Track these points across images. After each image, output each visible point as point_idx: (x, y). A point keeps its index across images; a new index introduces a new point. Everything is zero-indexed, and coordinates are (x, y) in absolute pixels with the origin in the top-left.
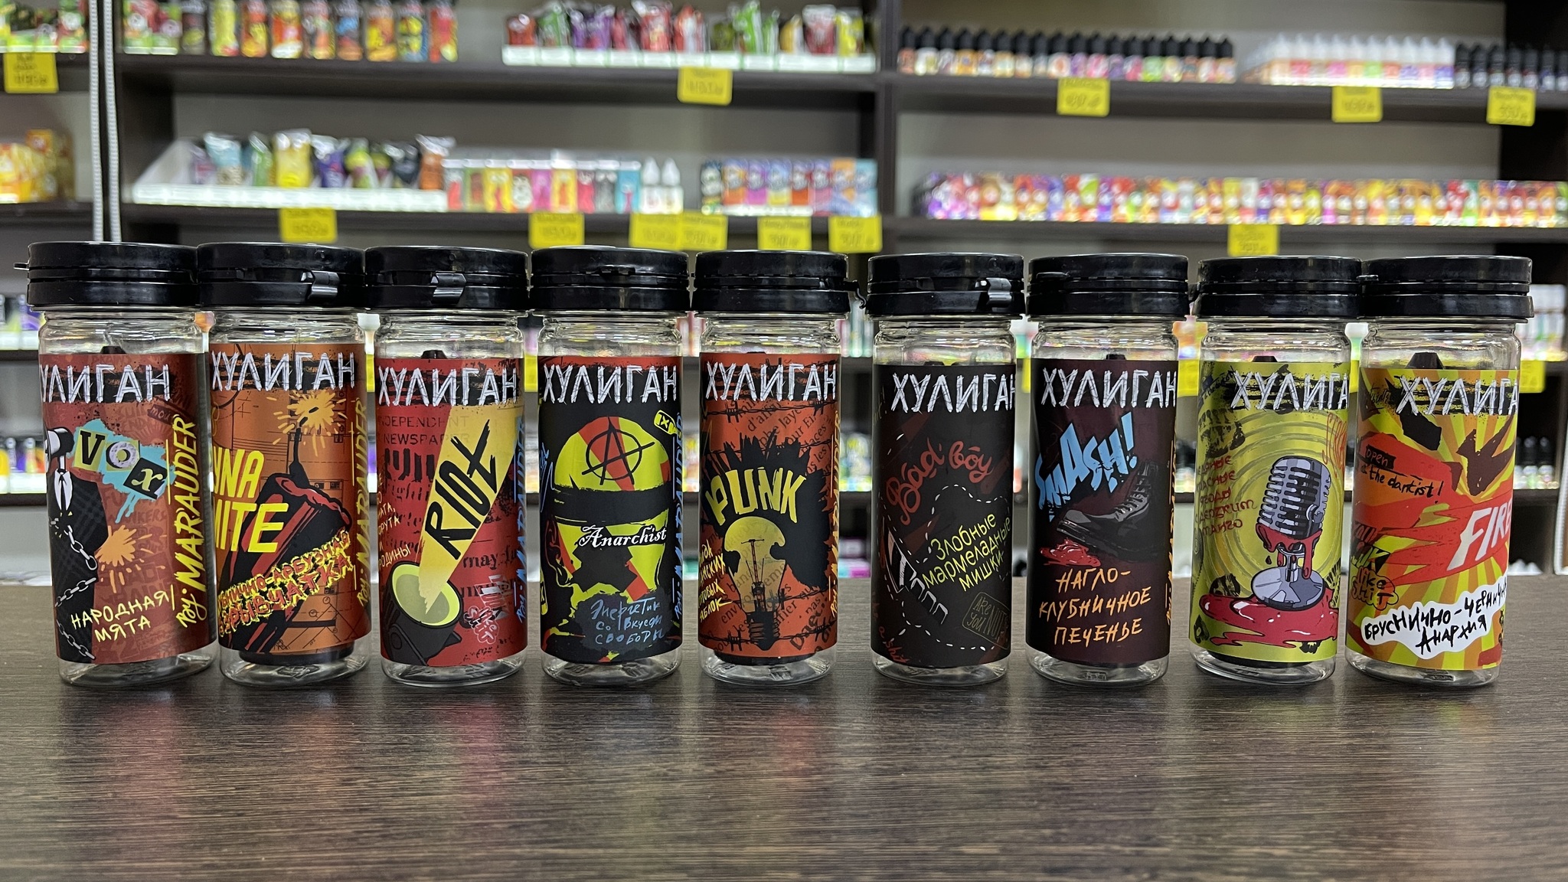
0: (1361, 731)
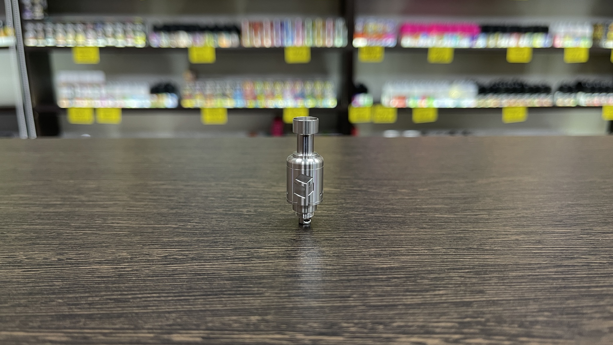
0: (526, 230)
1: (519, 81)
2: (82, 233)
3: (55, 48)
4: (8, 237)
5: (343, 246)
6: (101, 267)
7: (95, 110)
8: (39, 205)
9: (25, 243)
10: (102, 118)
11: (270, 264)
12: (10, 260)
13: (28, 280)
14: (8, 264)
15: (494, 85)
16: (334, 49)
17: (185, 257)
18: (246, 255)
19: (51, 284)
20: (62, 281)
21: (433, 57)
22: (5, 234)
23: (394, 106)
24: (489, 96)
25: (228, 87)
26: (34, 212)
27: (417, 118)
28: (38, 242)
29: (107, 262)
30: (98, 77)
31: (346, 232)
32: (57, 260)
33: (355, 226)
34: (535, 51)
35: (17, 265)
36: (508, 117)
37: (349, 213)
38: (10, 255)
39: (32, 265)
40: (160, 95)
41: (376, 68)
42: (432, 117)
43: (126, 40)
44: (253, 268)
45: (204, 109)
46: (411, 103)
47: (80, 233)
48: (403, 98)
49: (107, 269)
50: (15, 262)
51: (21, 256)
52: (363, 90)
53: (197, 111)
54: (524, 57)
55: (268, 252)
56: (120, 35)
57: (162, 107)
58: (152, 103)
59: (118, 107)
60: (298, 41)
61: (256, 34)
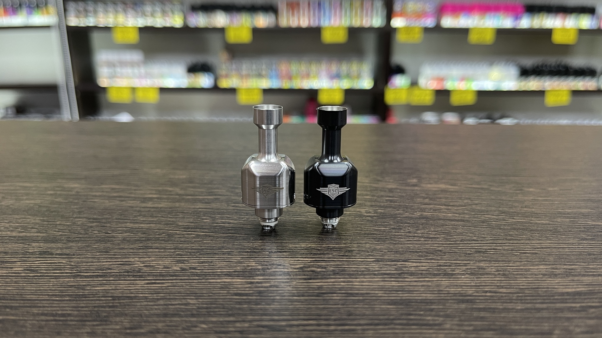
1: (563, 63)
2: (194, 234)
3: (96, 28)
4: (114, 237)
5: (503, 261)
6: (234, 280)
7: (134, 90)
8: (135, 199)
9: (136, 246)
10: (141, 97)
11: (430, 284)
12: (127, 267)
13: (157, 296)
14: (127, 274)
15: (537, 67)
16: (371, 29)
17: (324, 270)
18: (393, 269)
19: (184, 302)
20: (196, 299)
21: (473, 38)
22: (110, 234)
23: (432, 88)
24: (532, 78)
25: (264, 67)
26: (132, 207)
27: (455, 100)
28: (150, 245)
29: (237, 274)
30: (136, 56)
31: (496, 242)
32: (179, 269)
33: (502, 234)
34: (582, 32)
35: (137, 275)
36: (550, 100)
37: (484, 217)
38: (126, 262)
39: (154, 275)
40: (197, 74)
41: (413, 48)
42: (470, 99)
43: (165, 20)
44: (411, 288)
45: (239, 89)
46: (449, 85)
47: (191, 234)
48: (441, 80)
49: (242, 284)
50: (134, 270)
51: (137, 263)
52: (400, 70)
53: (233, 91)
54: (570, 39)
55: (417, 266)
56: (159, 14)
57: (198, 86)
58: (189, 83)
59: (156, 87)
60: (335, 20)
61: (293, 14)
